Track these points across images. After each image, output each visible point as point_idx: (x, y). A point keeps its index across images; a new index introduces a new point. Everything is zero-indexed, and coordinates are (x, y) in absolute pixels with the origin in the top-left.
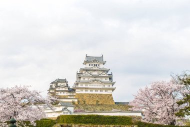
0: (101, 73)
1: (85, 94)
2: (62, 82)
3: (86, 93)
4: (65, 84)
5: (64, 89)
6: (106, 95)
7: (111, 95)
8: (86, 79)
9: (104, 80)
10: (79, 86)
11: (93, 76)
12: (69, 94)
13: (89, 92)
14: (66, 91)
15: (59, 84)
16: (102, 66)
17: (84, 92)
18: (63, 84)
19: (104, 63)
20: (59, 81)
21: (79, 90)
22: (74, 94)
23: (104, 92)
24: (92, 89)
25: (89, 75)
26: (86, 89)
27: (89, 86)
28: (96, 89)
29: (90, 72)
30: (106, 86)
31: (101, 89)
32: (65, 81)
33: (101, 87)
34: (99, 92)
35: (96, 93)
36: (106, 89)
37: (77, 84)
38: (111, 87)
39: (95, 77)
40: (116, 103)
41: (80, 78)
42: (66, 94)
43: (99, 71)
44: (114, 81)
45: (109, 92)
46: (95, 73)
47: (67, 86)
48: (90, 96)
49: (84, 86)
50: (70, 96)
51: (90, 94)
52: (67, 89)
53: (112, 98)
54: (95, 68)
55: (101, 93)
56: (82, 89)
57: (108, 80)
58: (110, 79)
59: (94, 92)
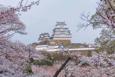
0: (64, 30)
2: (46, 34)
3: (58, 39)
4: (48, 35)
5: (47, 38)
7: (70, 40)
8: (58, 33)
9: (66, 33)
10: (55, 36)
11: (61, 31)
13: (60, 39)
15: (45, 35)
16: (65, 27)
17: (57, 39)
20: (45, 34)
22: (53, 40)
23: (67, 39)
24: (61, 37)
25: (59, 31)
26: (58, 37)
27: (59, 36)
28: (63, 37)
29: (59, 29)
30: (68, 36)
31: (65, 37)
32: (48, 34)
33: (65, 36)
34: (64, 39)
35: (63, 39)
36: (68, 37)
37: (54, 35)
38: (70, 36)
39: (62, 32)
40: (72, 44)
41: (55, 32)
43: (64, 29)
44: (71, 34)
45: (69, 39)
46: (62, 30)
47: (49, 36)
48: (60, 40)
49: (57, 36)
50: (51, 41)
52: (49, 38)
54: (62, 27)
55: (65, 39)
56: (56, 37)
57: (68, 33)
58: (69, 32)
59: (62, 39)
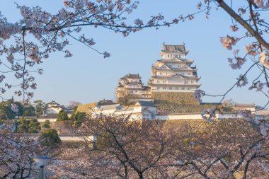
0: (182, 65)
1: (163, 93)
2: (134, 78)
3: (164, 91)
4: (138, 81)
5: (136, 87)
6: (189, 93)
8: (164, 74)
9: (186, 74)
10: (155, 82)
11: (172, 70)
12: (143, 93)
13: (168, 90)
14: (140, 89)
15: (130, 80)
17: (161, 90)
18: (134, 80)
19: (186, 54)
21: (156, 88)
22: (149, 93)
23: (186, 90)
24: (171, 86)
25: (167, 68)
26: (164, 86)
27: (167, 83)
28: (177, 87)
29: (168, 65)
30: (190, 83)
31: (183, 87)
32: (137, 77)
33: (182, 83)
34: (180, 91)
35: (177, 91)
36: (189, 87)
38: (195, 83)
39: (176, 71)
41: (156, 72)
42: (139, 93)
43: (180, 63)
45: (193, 90)
46: (175, 67)
47: (140, 83)
48: (169, 95)
49: (161, 82)
50: (144, 95)
51: (169, 93)
52: (140, 87)
54: (176, 60)
55: (183, 91)
56: (159, 86)
57: (191, 75)
59: (174, 90)
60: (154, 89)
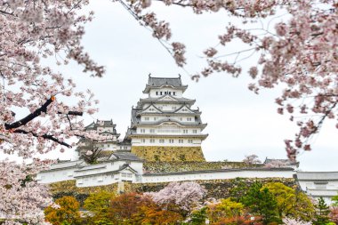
0: (178, 107)
1: (151, 148)
2: (104, 126)
3: (152, 144)
6: (190, 148)
7: (199, 149)
8: (152, 120)
9: (184, 120)
10: (139, 132)
11: (163, 113)
12: (118, 148)
13: (157, 143)
16: (179, 95)
17: (147, 143)
19: (183, 88)
21: (139, 141)
22: (129, 148)
23: (186, 144)
24: (162, 138)
25: (156, 111)
26: (152, 137)
27: (157, 133)
28: (171, 138)
29: (157, 106)
30: (190, 132)
31: (181, 138)
32: (109, 124)
33: (181, 133)
34: (176, 144)
35: (171, 145)
36: (191, 138)
37: (135, 129)
38: (199, 133)
39: (169, 114)
41: (139, 117)
42: (112, 148)
43: (175, 103)
44: (203, 122)
45: (195, 144)
46: (168, 108)
47: (115, 133)
48: (160, 150)
49: (147, 132)
50: (122, 151)
51: (159, 148)
52: (115, 139)
53: (202, 154)
54: (167, 98)
55: (180, 145)
57: (193, 120)
58: (197, 118)
59: (167, 144)
60: (136, 143)
